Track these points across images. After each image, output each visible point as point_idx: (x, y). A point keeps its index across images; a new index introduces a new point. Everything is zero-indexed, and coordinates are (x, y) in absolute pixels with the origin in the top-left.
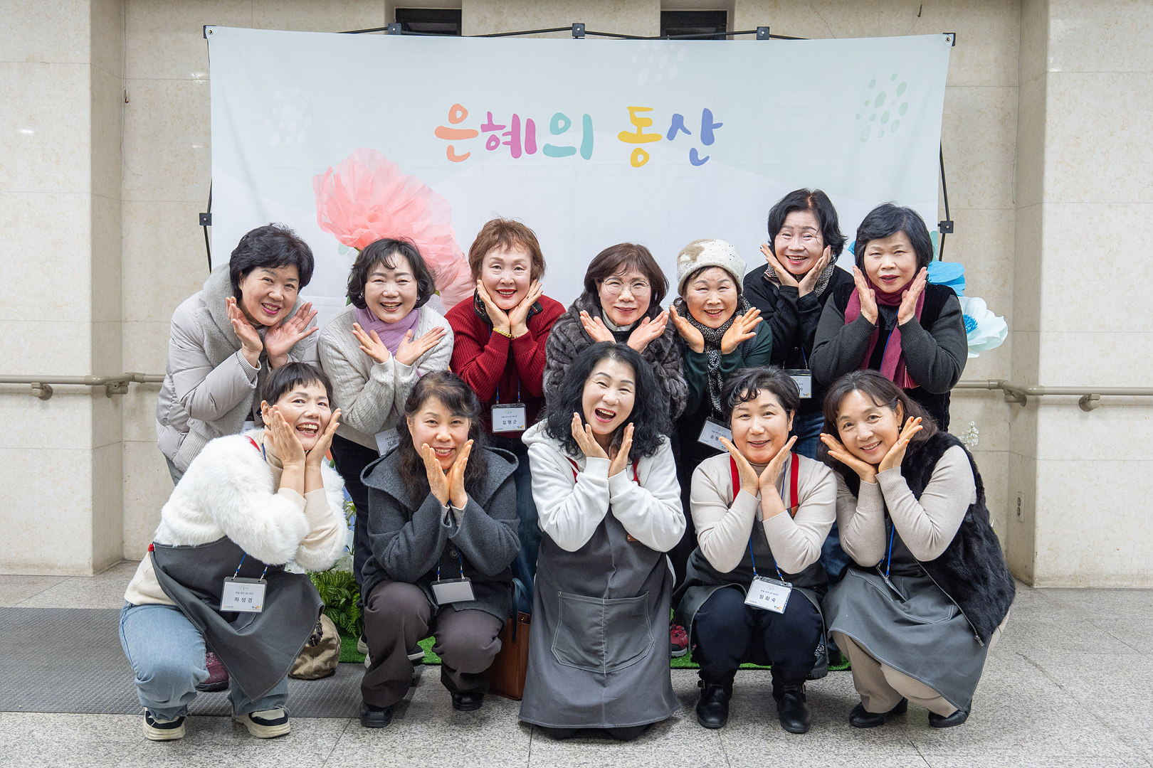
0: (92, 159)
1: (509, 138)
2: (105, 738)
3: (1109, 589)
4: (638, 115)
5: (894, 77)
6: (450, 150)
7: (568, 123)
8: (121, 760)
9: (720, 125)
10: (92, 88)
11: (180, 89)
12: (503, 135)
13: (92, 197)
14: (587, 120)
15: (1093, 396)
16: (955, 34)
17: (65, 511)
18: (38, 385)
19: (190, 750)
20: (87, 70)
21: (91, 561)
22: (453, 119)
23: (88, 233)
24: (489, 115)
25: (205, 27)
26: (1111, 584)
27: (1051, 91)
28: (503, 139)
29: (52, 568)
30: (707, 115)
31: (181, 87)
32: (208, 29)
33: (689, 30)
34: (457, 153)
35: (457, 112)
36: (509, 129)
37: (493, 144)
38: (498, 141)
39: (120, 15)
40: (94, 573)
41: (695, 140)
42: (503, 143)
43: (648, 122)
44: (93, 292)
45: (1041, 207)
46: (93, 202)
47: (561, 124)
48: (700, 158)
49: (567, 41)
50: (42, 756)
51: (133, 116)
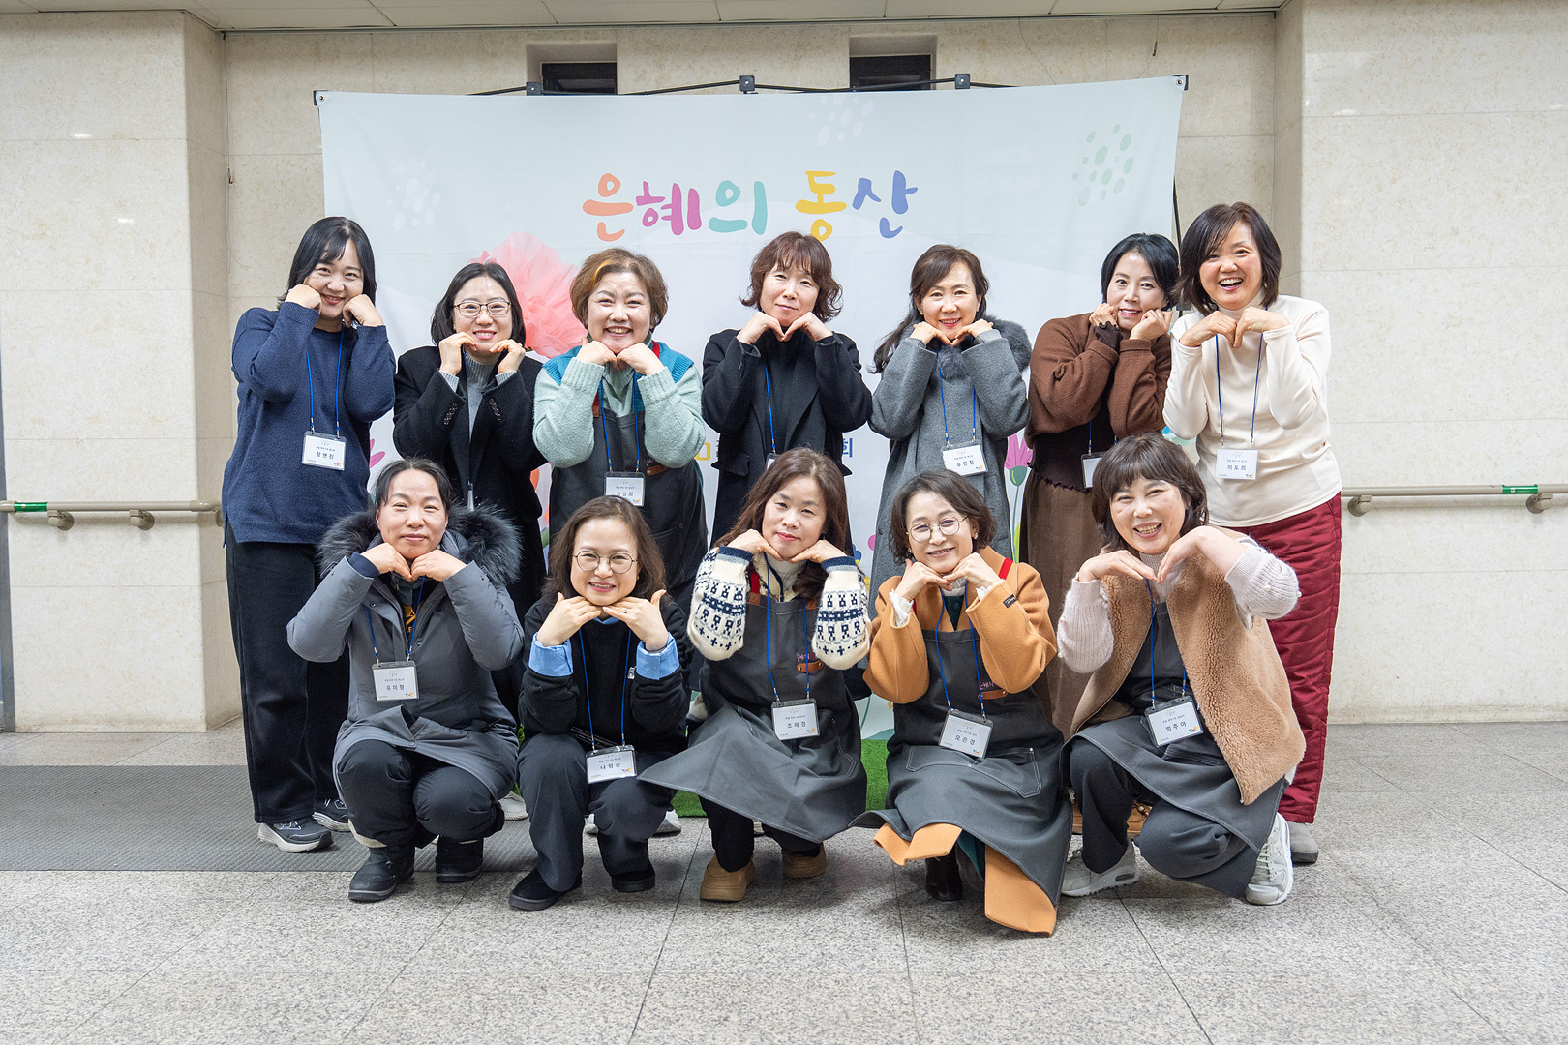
0: (192, 249)
1: (668, 212)
2: (207, 894)
3: (1387, 725)
4: (818, 180)
5: (1117, 129)
6: (601, 227)
7: (737, 193)
8: (223, 916)
9: (914, 190)
10: (189, 168)
11: (292, 166)
12: (662, 208)
13: (193, 294)
14: (759, 189)
15: (1363, 498)
16: (1187, 76)
17: (173, 657)
18: (137, 513)
19: (301, 905)
20: (182, 148)
21: (204, 715)
22: (603, 191)
23: (189, 335)
24: (646, 185)
25: (315, 92)
26: (1391, 718)
27: (1308, 139)
28: (662, 213)
29: (159, 723)
30: (899, 179)
31: (293, 162)
32: (318, 95)
33: (886, 78)
34: (609, 231)
35: (608, 183)
36: (668, 201)
37: (650, 219)
38: (656, 215)
39: (221, 81)
40: (207, 729)
41: (885, 208)
42: (663, 218)
43: (830, 189)
44: (197, 405)
45: (1299, 277)
46: (194, 300)
47: (729, 194)
48: (892, 229)
49: (734, 97)
50: (137, 913)
51: (239, 198)
